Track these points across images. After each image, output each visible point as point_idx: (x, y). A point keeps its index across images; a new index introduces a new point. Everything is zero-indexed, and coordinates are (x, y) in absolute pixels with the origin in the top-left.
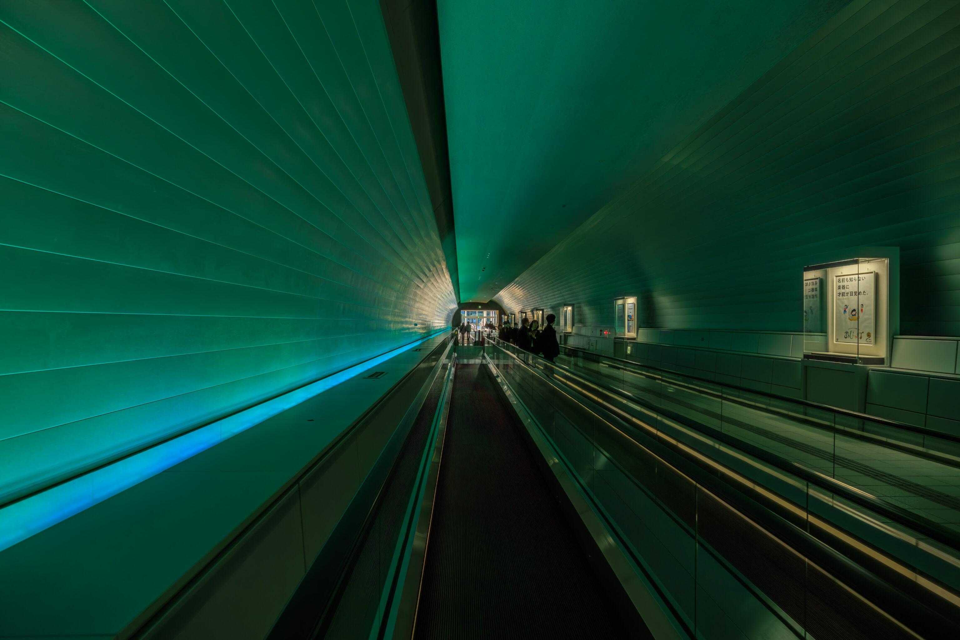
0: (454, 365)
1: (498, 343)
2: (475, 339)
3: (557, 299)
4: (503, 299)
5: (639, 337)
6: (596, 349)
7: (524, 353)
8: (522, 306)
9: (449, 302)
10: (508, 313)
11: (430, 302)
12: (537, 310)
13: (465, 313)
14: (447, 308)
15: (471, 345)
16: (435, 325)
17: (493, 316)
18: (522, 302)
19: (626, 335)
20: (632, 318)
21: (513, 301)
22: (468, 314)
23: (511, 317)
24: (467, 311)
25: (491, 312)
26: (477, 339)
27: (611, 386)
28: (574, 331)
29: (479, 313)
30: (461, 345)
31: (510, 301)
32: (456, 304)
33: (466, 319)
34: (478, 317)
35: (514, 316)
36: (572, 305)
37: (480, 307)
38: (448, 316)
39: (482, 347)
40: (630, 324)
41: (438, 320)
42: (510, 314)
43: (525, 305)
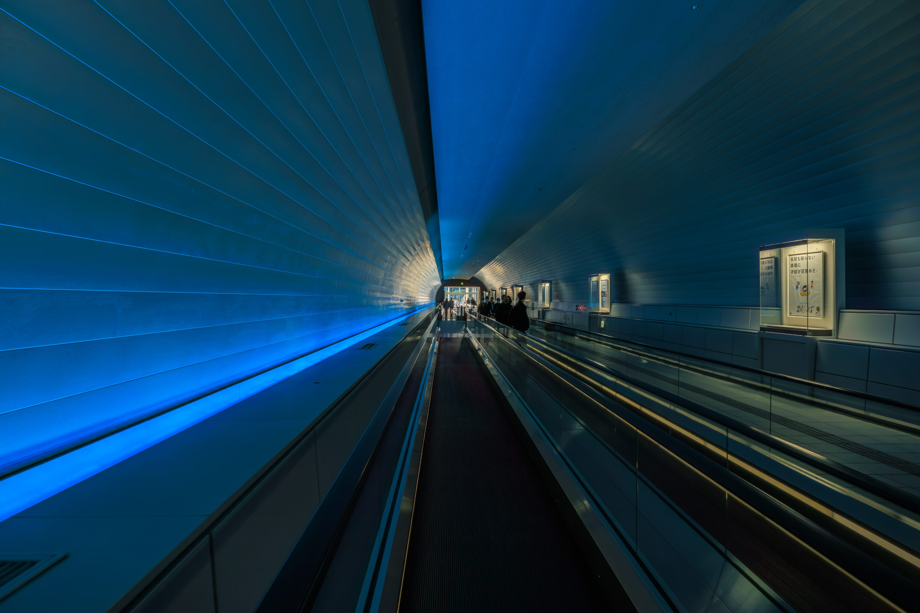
0: (438, 339)
1: (480, 318)
2: (458, 314)
3: (535, 276)
4: (485, 276)
5: (612, 312)
6: (572, 323)
7: (504, 327)
8: (502, 283)
9: (433, 279)
10: (489, 289)
11: (415, 280)
12: (517, 286)
13: (448, 289)
14: (431, 284)
15: (454, 320)
16: (419, 301)
17: (475, 292)
18: (502, 278)
19: (600, 310)
20: (606, 294)
21: (494, 278)
22: (451, 290)
23: (492, 293)
24: (450, 288)
25: (473, 288)
26: (460, 315)
27: (587, 359)
28: (552, 307)
29: (462, 289)
30: (444, 320)
31: (491, 278)
32: (439, 280)
33: (449, 295)
34: (461, 293)
35: (494, 292)
36: (550, 282)
37: (462, 284)
38: (432, 292)
39: (465, 321)
40: (604, 300)
41: (422, 296)
42: (491, 290)
43: (506, 281)
